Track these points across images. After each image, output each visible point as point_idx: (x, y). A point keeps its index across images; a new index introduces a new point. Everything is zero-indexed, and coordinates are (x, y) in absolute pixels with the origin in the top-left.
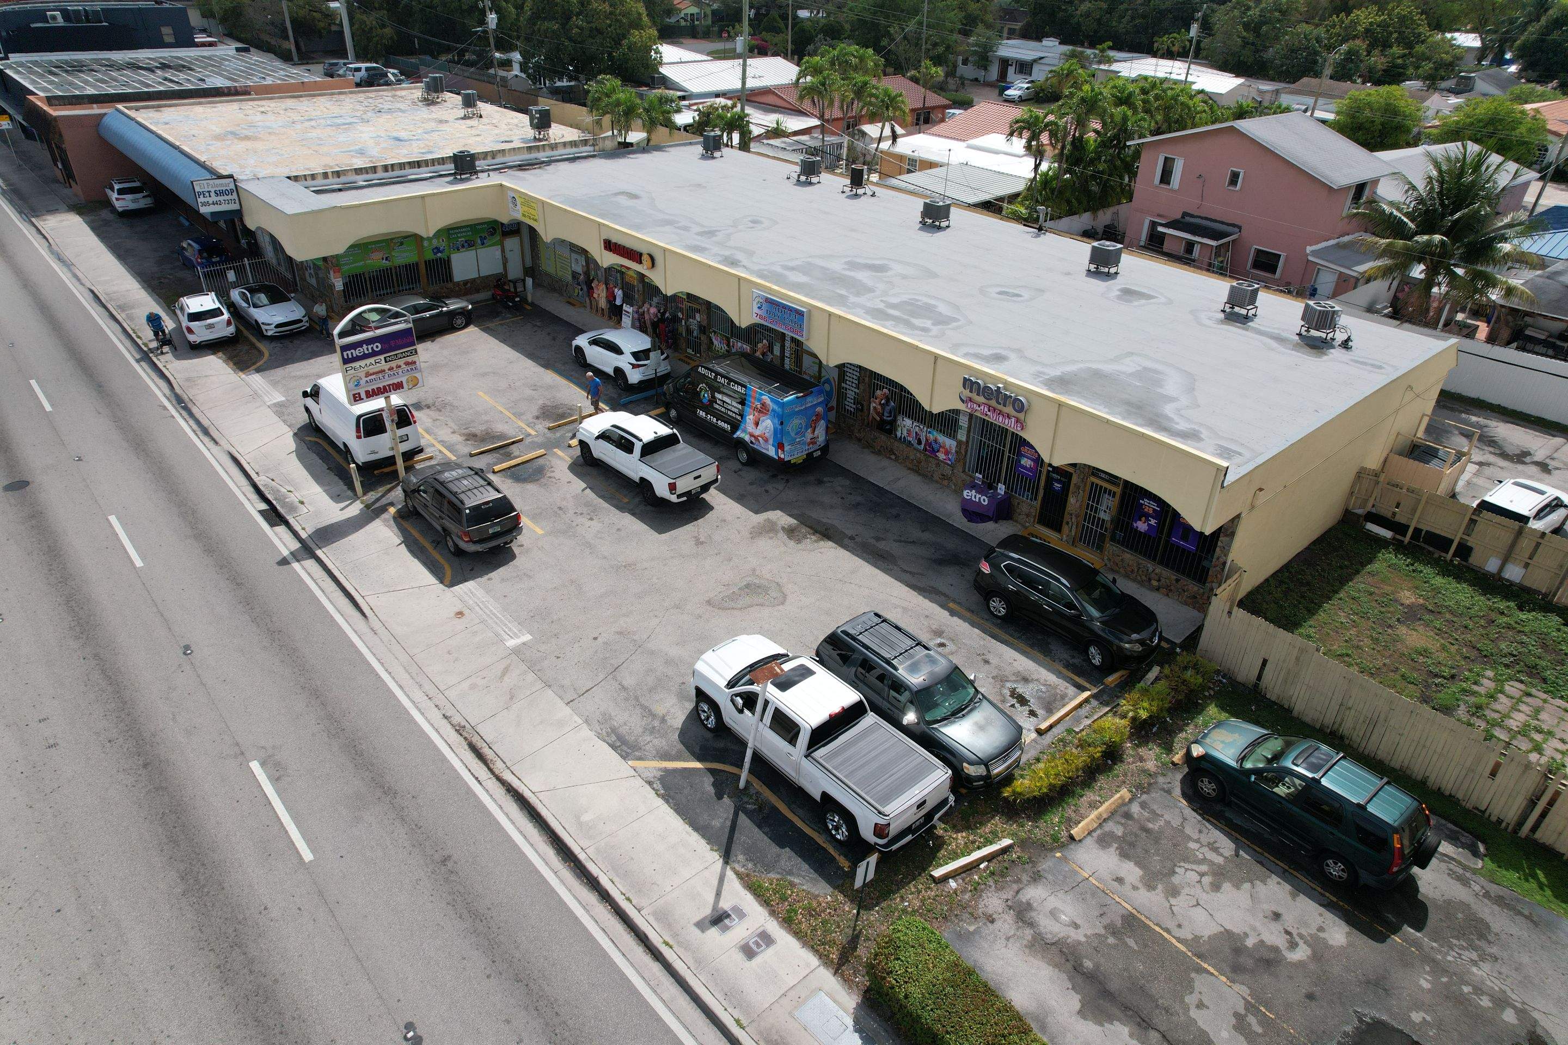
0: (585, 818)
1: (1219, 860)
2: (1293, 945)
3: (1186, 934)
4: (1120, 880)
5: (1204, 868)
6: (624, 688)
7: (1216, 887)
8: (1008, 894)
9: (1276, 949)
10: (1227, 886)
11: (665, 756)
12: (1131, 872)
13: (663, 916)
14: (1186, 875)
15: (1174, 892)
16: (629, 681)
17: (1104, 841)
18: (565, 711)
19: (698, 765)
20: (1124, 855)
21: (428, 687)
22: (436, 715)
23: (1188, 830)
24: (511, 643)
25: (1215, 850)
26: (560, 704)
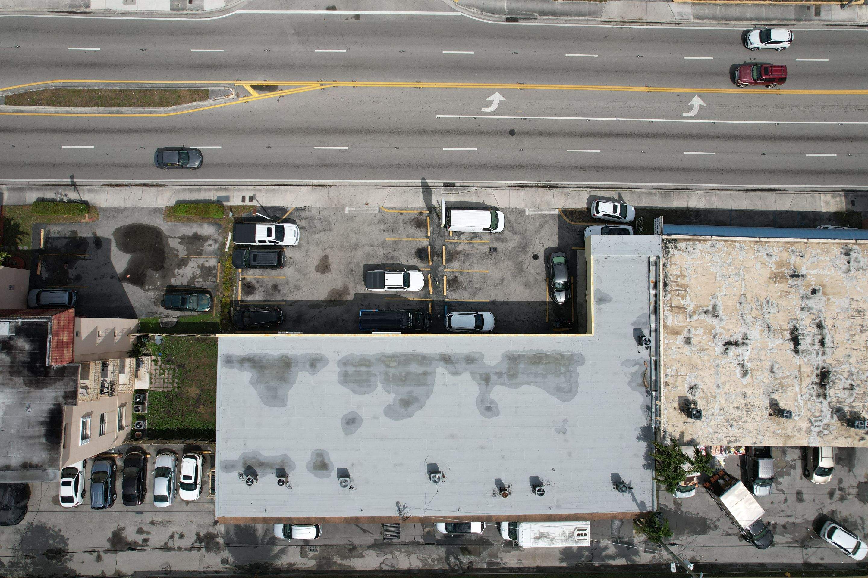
0: (288, 192)
1: (196, 280)
2: (178, 273)
3: (192, 260)
4: (207, 261)
5: (197, 276)
6: (315, 219)
7: (193, 274)
8: (220, 242)
9: (179, 269)
10: (192, 276)
11: (291, 214)
12: (207, 265)
13: (260, 190)
14: (198, 272)
15: (198, 266)
16: (315, 221)
17: (214, 267)
18: (318, 205)
19: (284, 217)
20: (210, 267)
21: (348, 187)
22: (338, 184)
23: (203, 283)
24: (347, 208)
25: (198, 282)
26: (321, 206)
